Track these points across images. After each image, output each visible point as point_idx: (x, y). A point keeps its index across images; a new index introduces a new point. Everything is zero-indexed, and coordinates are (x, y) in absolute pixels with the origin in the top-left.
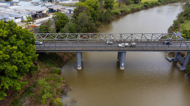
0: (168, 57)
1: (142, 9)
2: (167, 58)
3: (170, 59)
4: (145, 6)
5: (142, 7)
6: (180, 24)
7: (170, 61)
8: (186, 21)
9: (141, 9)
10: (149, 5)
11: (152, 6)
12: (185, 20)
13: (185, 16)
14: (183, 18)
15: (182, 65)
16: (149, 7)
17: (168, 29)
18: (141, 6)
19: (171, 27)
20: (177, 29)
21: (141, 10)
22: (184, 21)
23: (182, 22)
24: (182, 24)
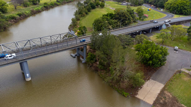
0: (72, 54)
1: (43, 10)
2: (71, 56)
3: (74, 55)
4: (45, 7)
5: (42, 8)
6: (77, 21)
7: (74, 57)
8: (81, 18)
9: (42, 10)
10: (49, 6)
11: (52, 6)
12: (80, 17)
13: (80, 13)
14: (78, 16)
15: (83, 58)
16: (50, 8)
17: (68, 27)
18: (41, 7)
19: (70, 26)
20: (76, 27)
21: (42, 11)
22: (80, 18)
23: (78, 20)
24: (79, 22)
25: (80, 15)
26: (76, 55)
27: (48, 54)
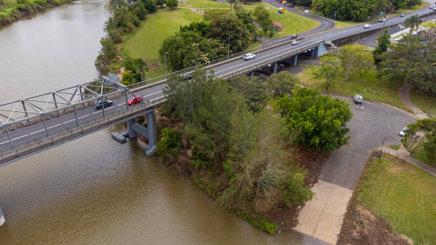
0: (116, 134)
1: (17, 19)
2: (114, 138)
3: (120, 136)
4: (20, 9)
5: (14, 13)
6: (115, 46)
7: (124, 142)
8: (124, 36)
9: (13, 18)
10: (32, 5)
11: (40, 7)
12: (122, 35)
13: (119, 25)
14: (117, 31)
16: (35, 12)
17: (94, 63)
18: (9, 10)
19: (100, 58)
20: (114, 60)
21: (13, 21)
22: (121, 37)
23: (119, 41)
24: (119, 47)
25: (121, 29)
26: (127, 136)
27: (52, 144)
